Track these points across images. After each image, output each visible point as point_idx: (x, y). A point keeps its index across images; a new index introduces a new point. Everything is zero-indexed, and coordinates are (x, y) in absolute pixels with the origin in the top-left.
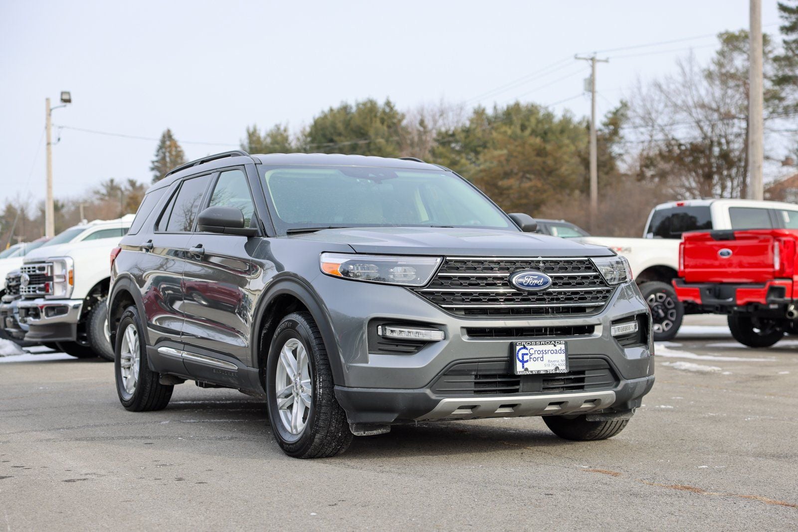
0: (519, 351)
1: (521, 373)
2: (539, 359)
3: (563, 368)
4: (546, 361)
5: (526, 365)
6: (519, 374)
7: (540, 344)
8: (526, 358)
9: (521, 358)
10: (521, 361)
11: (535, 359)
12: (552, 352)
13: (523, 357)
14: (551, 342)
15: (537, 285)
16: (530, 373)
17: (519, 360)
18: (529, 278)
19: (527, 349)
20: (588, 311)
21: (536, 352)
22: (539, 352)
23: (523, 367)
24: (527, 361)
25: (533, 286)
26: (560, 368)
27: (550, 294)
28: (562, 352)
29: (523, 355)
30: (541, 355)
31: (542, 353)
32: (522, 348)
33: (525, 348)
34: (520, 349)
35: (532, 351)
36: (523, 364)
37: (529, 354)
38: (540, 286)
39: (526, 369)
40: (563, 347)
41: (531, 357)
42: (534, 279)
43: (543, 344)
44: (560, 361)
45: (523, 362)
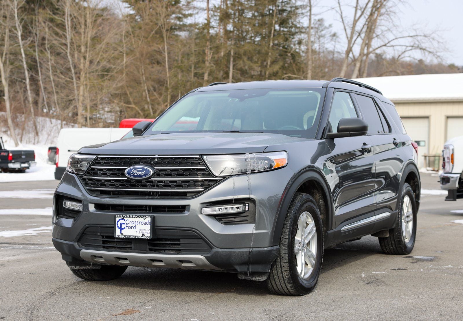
0: (118, 221)
1: (118, 237)
2: (133, 228)
3: (148, 235)
4: (137, 229)
5: (123, 231)
6: (116, 237)
7: (133, 217)
8: (123, 226)
9: (119, 226)
10: (119, 228)
11: (129, 228)
12: (142, 223)
13: (121, 225)
14: (140, 216)
15: (140, 176)
16: (124, 237)
17: (118, 227)
18: (135, 170)
19: (124, 220)
20: (188, 195)
21: (131, 222)
22: (133, 223)
23: (121, 232)
24: (124, 228)
25: (137, 176)
26: (146, 235)
27: (152, 181)
28: (149, 224)
29: (121, 224)
30: (134, 225)
31: (135, 223)
32: (121, 219)
33: (123, 219)
34: (119, 220)
35: (128, 222)
36: (121, 231)
37: (126, 224)
38: (142, 176)
39: (122, 234)
40: (149, 220)
41: (127, 226)
42: (138, 171)
43: (134, 217)
44: (147, 230)
45: (121, 229)
